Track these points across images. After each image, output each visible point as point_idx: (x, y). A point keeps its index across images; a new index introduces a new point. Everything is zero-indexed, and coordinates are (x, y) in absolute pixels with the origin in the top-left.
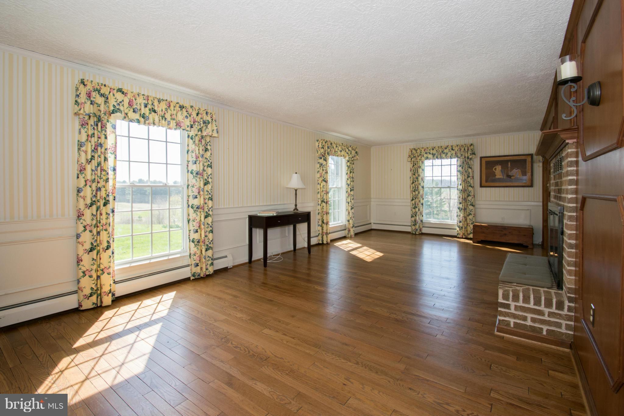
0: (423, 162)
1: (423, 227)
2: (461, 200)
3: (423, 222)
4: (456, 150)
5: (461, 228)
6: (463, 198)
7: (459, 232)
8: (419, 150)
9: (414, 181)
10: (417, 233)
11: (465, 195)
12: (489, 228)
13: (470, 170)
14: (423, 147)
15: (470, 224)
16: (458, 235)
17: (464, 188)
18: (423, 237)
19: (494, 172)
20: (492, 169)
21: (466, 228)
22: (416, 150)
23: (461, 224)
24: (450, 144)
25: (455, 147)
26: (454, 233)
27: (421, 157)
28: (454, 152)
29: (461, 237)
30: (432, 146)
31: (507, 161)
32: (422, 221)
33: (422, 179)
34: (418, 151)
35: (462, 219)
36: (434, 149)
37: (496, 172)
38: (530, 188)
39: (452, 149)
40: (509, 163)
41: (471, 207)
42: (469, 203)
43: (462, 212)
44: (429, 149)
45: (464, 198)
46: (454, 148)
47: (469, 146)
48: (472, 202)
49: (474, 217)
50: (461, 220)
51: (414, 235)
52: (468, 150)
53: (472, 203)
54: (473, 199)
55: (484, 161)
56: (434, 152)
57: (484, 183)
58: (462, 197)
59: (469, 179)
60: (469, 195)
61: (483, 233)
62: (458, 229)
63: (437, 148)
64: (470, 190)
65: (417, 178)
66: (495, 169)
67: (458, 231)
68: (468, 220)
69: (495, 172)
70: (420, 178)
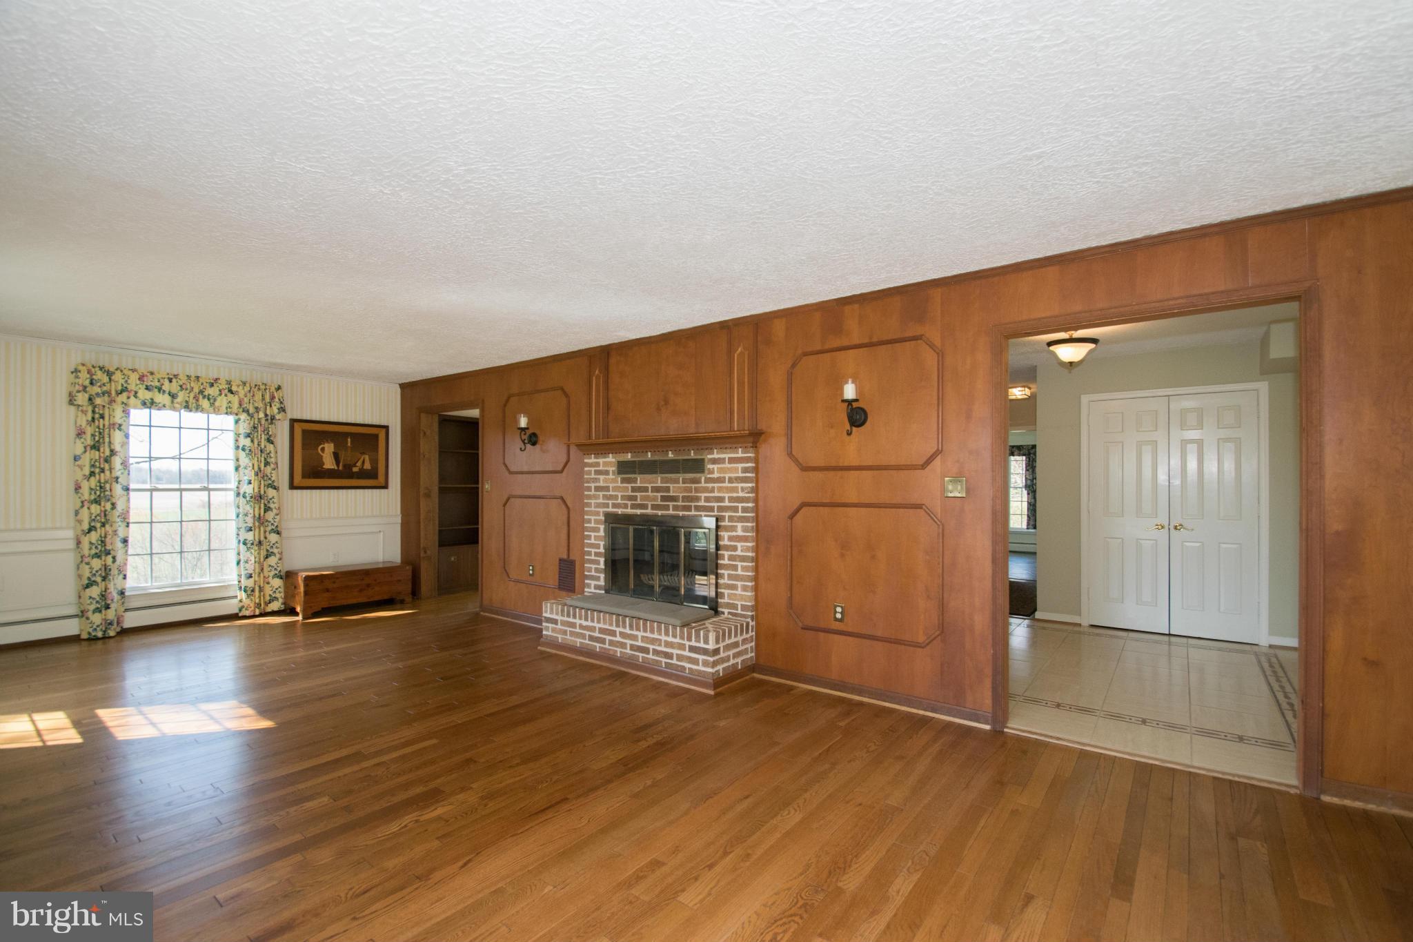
0: (126, 413)
1: (126, 610)
2: (250, 521)
3: (127, 594)
4: (242, 395)
5: (250, 592)
6: (254, 516)
7: (246, 602)
8: (118, 373)
9: (97, 470)
10: (112, 633)
11: (260, 508)
12: (337, 578)
13: (270, 447)
14: (137, 367)
15: (271, 578)
16: (240, 610)
17: (256, 490)
18: (128, 642)
19: (319, 454)
20: (317, 449)
21: (261, 589)
22: (110, 374)
23: (250, 583)
24: (224, 376)
25: (238, 386)
26: (230, 607)
27: (129, 398)
28: (235, 400)
29: (252, 614)
30: (168, 371)
31: (346, 435)
32: (122, 593)
33: (125, 464)
34: (118, 376)
35: (252, 567)
36: (174, 380)
37: (324, 455)
38: (383, 491)
39: (231, 391)
40: (349, 440)
41: (273, 538)
42: (269, 528)
43: (253, 551)
44: (158, 376)
45: (257, 515)
46: (234, 388)
47: (273, 389)
48: (276, 524)
49: (280, 559)
50: (252, 572)
51: (100, 642)
52: (273, 398)
53: (277, 526)
54: (278, 517)
55: (298, 429)
56: (174, 387)
57: (298, 479)
58: (252, 515)
59: (268, 469)
60: (267, 509)
61: (328, 590)
62: (243, 595)
63: (183, 379)
64: (270, 497)
65: (107, 460)
66: (323, 449)
67: (241, 601)
68: (266, 569)
69: (322, 456)
70: (117, 461)
